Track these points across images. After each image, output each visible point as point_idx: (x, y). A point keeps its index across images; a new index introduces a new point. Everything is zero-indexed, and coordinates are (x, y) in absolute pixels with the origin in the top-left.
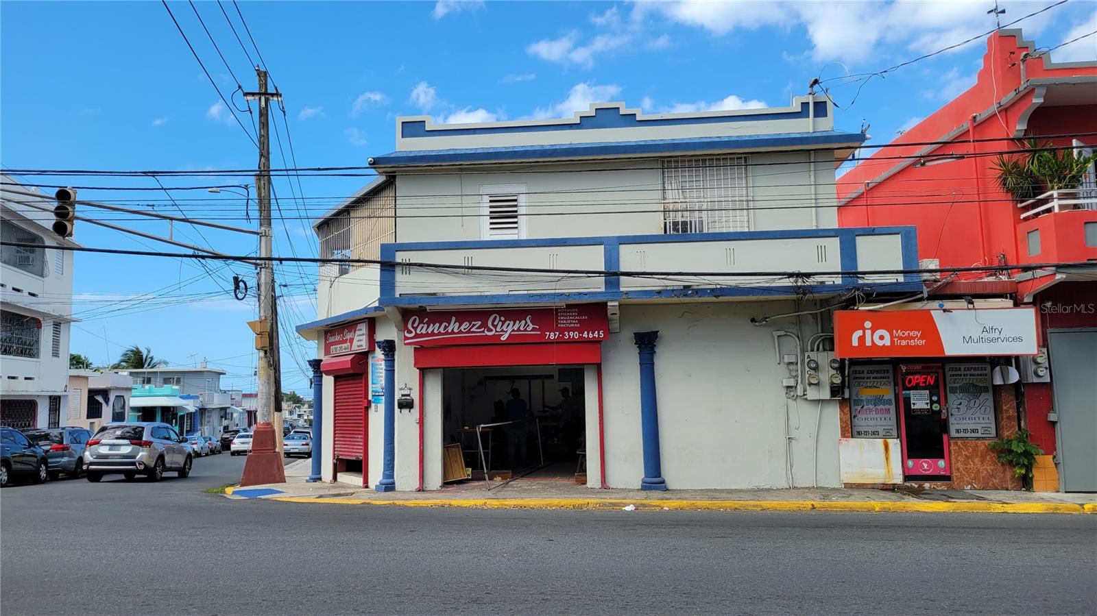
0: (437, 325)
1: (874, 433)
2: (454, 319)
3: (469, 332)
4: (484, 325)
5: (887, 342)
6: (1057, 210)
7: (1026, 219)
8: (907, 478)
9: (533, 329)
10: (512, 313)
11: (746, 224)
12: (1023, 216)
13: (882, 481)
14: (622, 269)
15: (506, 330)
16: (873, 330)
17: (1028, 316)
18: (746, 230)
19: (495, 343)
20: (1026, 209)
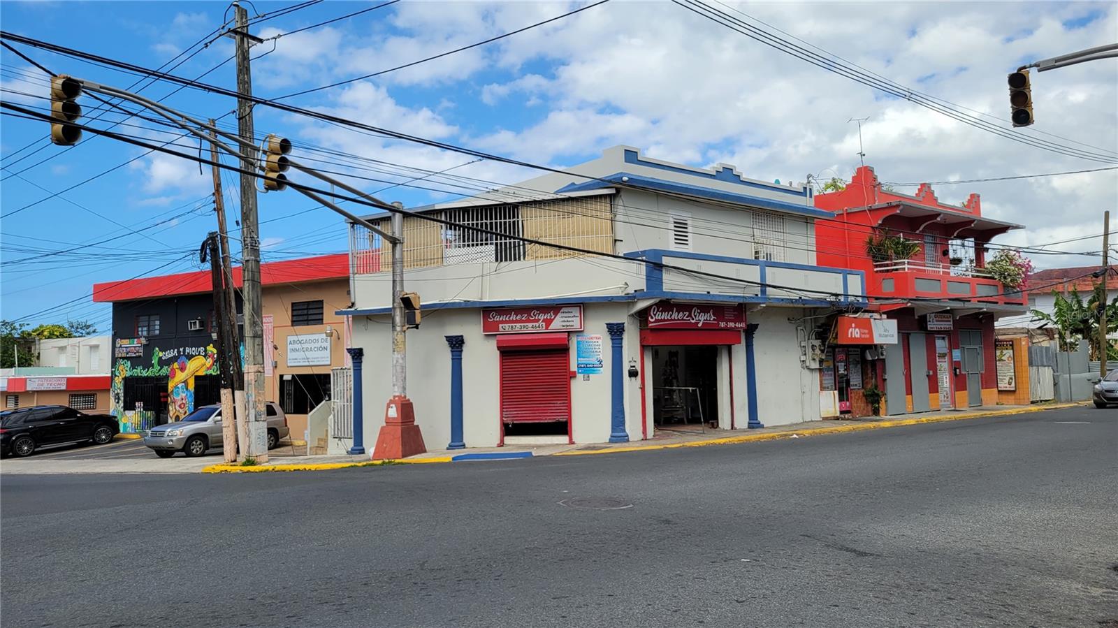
0: (667, 313)
1: (828, 388)
2: (675, 309)
3: (682, 320)
4: (690, 315)
5: (858, 336)
6: (906, 269)
7: (877, 272)
8: (842, 412)
9: (714, 320)
10: (704, 307)
11: (783, 258)
12: (875, 270)
13: (833, 415)
14: (767, 283)
15: (701, 319)
16: (855, 328)
17: (893, 323)
18: (783, 262)
19: (693, 329)
20: (876, 266)
